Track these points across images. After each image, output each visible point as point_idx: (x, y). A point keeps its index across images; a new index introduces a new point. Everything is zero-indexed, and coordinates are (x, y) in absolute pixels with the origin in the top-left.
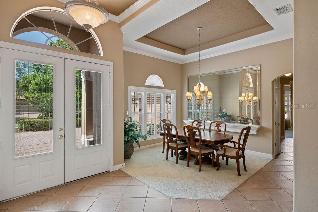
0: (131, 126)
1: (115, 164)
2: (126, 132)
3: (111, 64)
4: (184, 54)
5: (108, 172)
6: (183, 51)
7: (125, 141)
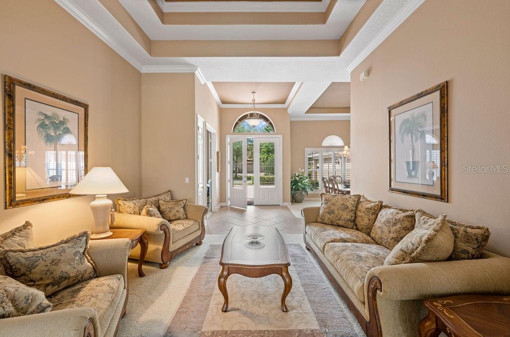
1: (283, 202)
3: (281, 136)
5: (279, 206)
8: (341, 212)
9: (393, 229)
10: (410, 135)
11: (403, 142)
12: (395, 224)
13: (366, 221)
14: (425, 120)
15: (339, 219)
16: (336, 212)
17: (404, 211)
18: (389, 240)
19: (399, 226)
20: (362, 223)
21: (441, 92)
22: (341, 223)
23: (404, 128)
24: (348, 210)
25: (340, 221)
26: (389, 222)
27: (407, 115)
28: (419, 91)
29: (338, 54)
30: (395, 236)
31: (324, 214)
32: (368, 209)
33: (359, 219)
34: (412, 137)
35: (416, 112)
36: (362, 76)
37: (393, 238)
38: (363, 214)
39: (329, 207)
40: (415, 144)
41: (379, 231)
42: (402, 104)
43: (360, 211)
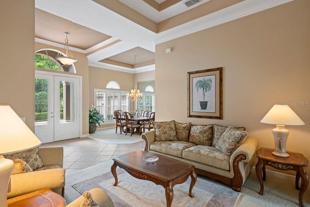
0: (94, 113)
1: (83, 134)
2: (91, 117)
3: (81, 77)
4: (133, 68)
5: (79, 138)
6: (132, 66)
7: (90, 122)
8: (170, 132)
9: (205, 135)
10: (202, 88)
11: (198, 92)
12: (205, 133)
13: (184, 134)
14: (211, 82)
15: (170, 136)
16: (168, 132)
17: (206, 126)
18: (204, 141)
19: (207, 133)
20: (182, 136)
21: (220, 71)
22: (171, 138)
23: (198, 85)
24: (173, 130)
25: (171, 137)
26: (201, 132)
27: (201, 79)
28: (209, 68)
29: (157, 32)
30: (207, 139)
31: (161, 135)
32: (184, 128)
33: (180, 134)
34: (203, 89)
35: (206, 78)
36: (168, 50)
37: (206, 140)
38: (181, 131)
39: (163, 130)
40: (205, 93)
41: (197, 138)
42: (197, 72)
43: (179, 129)
